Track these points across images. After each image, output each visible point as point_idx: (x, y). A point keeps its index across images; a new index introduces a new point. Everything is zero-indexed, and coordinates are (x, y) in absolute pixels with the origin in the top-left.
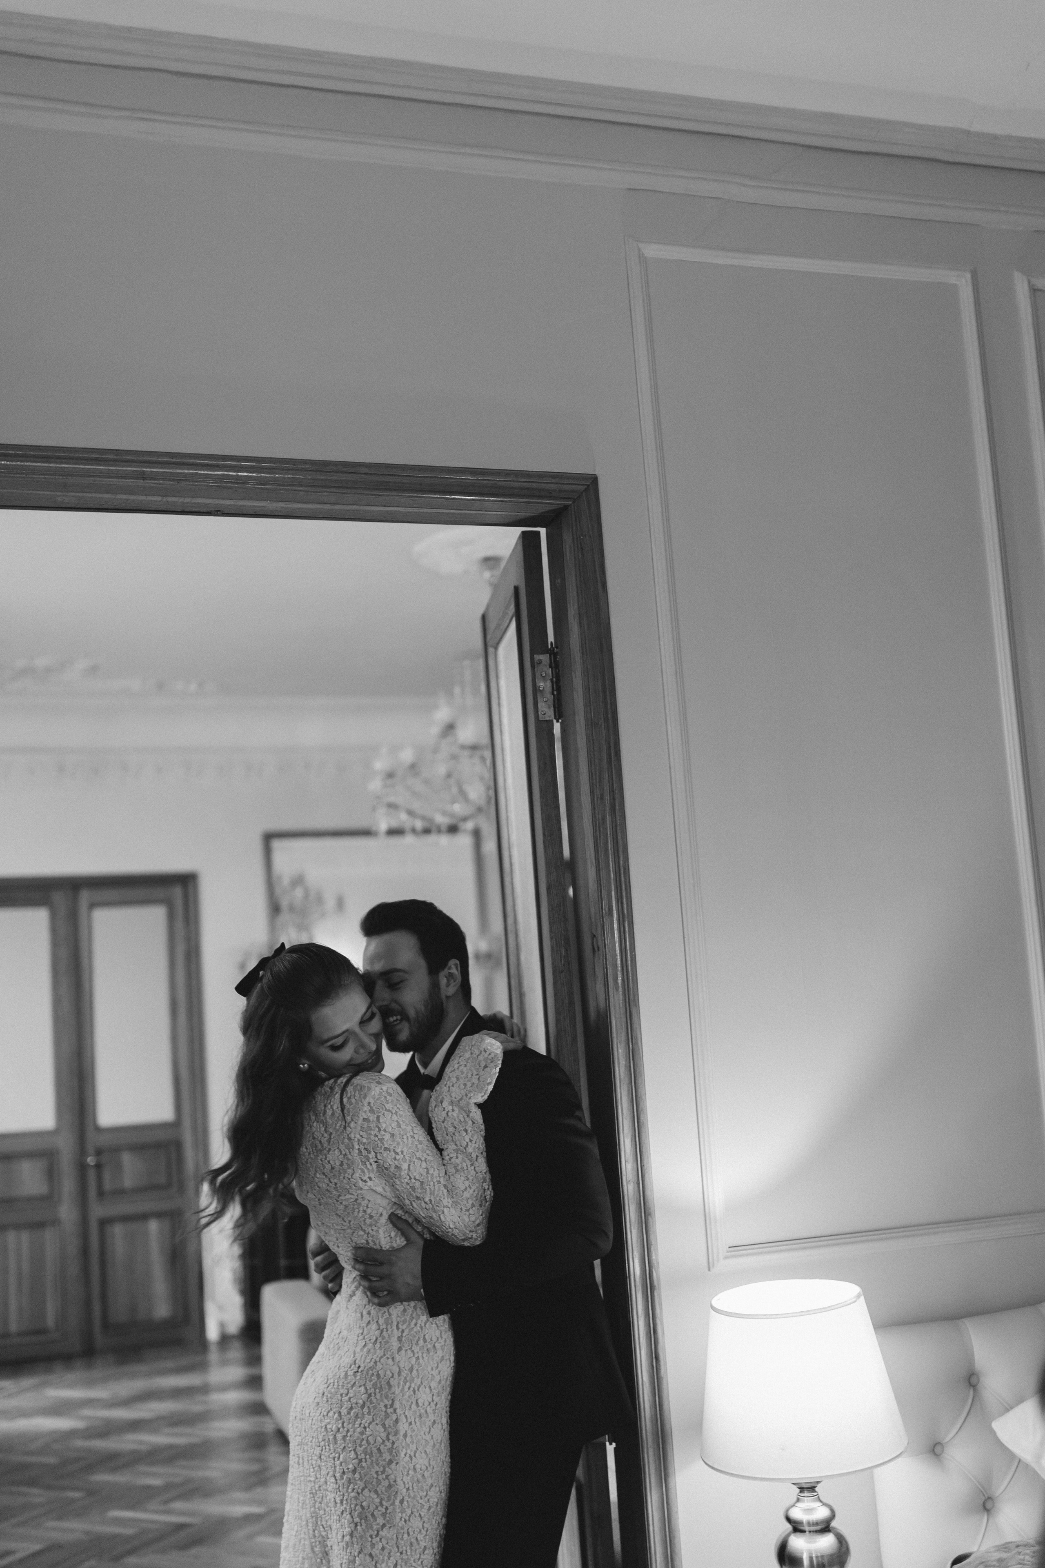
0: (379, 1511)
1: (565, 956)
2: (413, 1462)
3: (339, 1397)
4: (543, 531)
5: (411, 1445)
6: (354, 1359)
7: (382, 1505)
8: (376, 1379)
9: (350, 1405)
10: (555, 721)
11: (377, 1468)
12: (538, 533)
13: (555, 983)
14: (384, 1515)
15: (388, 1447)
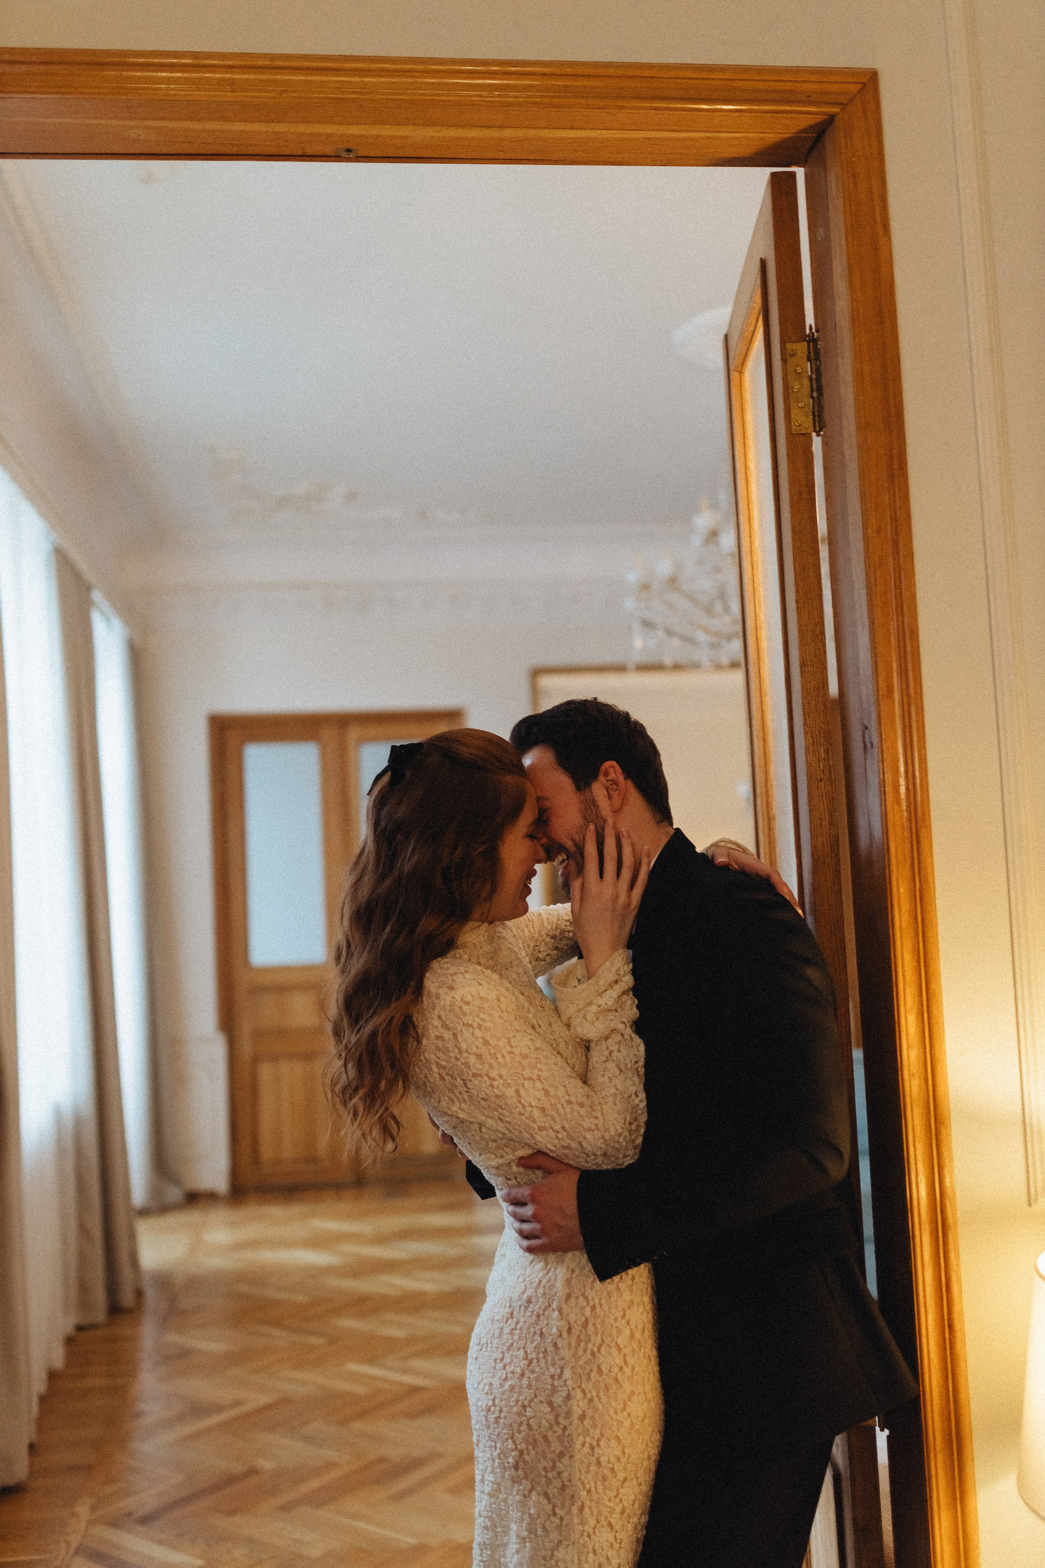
0: (552, 1522)
1: (824, 759)
2: (596, 1453)
3: (493, 1364)
4: (800, 173)
5: (592, 1431)
6: (510, 1310)
7: (555, 1514)
8: (539, 1339)
9: (504, 1375)
10: (814, 434)
11: (544, 1463)
12: (793, 175)
13: (810, 796)
14: (559, 1527)
15: (557, 1435)
